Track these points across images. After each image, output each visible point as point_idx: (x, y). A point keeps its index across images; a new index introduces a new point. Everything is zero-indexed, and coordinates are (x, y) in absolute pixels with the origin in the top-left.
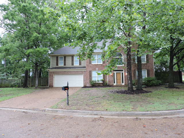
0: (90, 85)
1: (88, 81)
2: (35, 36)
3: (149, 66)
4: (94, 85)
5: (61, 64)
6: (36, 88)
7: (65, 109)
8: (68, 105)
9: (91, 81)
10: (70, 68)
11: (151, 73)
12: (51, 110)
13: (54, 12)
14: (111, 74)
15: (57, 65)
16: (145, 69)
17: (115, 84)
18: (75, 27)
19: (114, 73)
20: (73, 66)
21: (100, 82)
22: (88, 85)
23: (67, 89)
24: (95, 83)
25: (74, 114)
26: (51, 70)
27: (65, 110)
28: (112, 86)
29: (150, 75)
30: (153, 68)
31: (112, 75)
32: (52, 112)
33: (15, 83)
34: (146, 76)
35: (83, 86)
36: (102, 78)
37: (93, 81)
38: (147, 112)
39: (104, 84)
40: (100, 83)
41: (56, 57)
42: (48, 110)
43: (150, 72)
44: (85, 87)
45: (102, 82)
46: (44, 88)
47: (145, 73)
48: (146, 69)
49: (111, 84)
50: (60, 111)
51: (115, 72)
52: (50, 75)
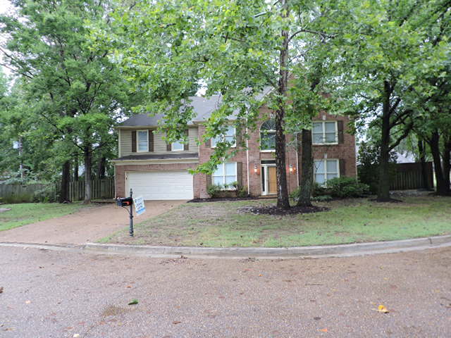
0: (209, 196)
1: (204, 186)
2: (76, 89)
3: (344, 151)
4: (217, 195)
5: (143, 148)
6: (87, 203)
7: (123, 243)
8: (132, 235)
9: (210, 187)
10: (162, 157)
11: (348, 166)
12: (96, 246)
13: (107, 38)
14: (256, 170)
15: (134, 149)
16: (335, 157)
17: (265, 193)
18: (144, 74)
19: (263, 168)
20: (169, 153)
21: (229, 189)
22: (203, 196)
23: (128, 203)
24: (219, 192)
25: (138, 252)
26: (119, 163)
27: (123, 245)
28: (258, 197)
29: (346, 172)
30: (353, 157)
31: (256, 173)
32: (99, 251)
33: (43, 193)
34: (336, 174)
35: (192, 198)
36: (236, 180)
37: (214, 187)
38: (279, 249)
39: (239, 194)
40: (229, 191)
41: (130, 132)
42: (90, 246)
43: (346, 165)
44: (197, 200)
45: (235, 189)
46: (104, 203)
47: (336, 168)
48: (337, 157)
49: (256, 193)
50: (112, 247)
51: (265, 166)
52: (118, 174)
